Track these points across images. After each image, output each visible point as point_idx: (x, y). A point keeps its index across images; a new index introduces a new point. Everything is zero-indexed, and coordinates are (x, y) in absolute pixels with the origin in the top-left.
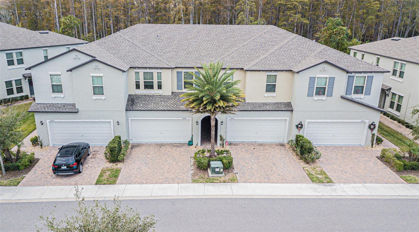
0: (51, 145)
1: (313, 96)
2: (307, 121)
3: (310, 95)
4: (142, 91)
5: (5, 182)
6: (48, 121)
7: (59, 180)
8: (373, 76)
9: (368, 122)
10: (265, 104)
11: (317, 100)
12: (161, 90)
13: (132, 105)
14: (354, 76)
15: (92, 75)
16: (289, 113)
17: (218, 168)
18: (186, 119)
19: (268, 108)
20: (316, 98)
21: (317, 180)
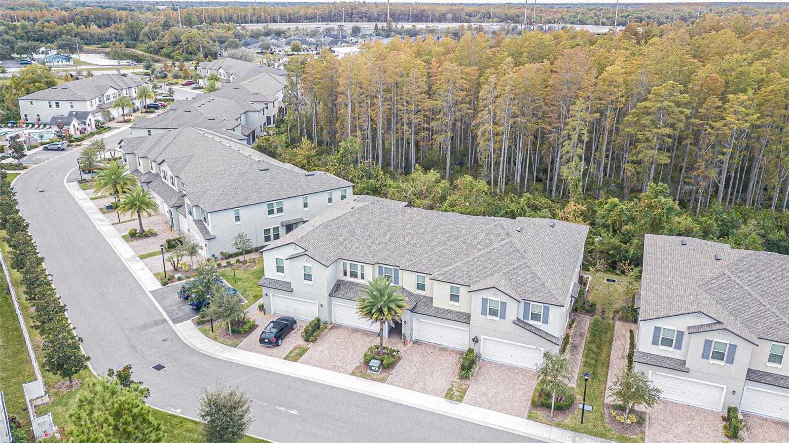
0: (272, 313)
1: (486, 315)
2: (483, 337)
3: (483, 313)
4: (348, 278)
5: (230, 342)
6: (271, 294)
7: (263, 349)
8: (549, 308)
9: (543, 351)
10: (449, 311)
11: (491, 319)
12: (363, 280)
13: (335, 292)
14: (529, 304)
15: (305, 265)
16: (466, 325)
17: (374, 366)
19: (449, 316)
20: (490, 317)
21: (449, 396)
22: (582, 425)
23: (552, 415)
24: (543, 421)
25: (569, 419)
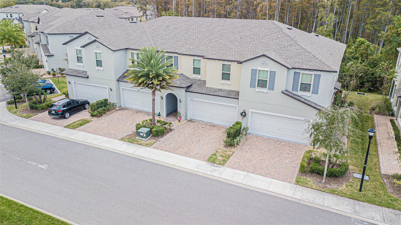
1: (255, 87)
2: (251, 110)
3: (252, 86)
5: (25, 115)
6: (73, 82)
8: (320, 75)
9: (312, 122)
10: (220, 90)
11: (259, 91)
13: (123, 78)
14: (299, 73)
15: (95, 51)
17: (142, 133)
19: (220, 94)
20: (258, 89)
21: (212, 160)
22: (360, 193)
23: (324, 181)
24: (314, 187)
25: (344, 187)
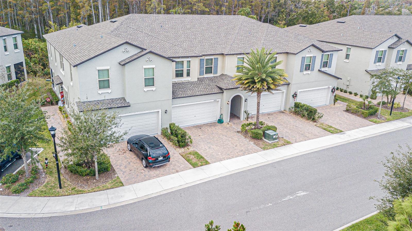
1: (303, 71)
2: (299, 91)
3: (301, 71)
4: (174, 80)
8: (333, 54)
9: (331, 87)
11: (306, 74)
12: (189, 77)
14: (323, 55)
15: (144, 67)
16: (286, 86)
18: (217, 100)
20: (305, 72)
23: (379, 117)
